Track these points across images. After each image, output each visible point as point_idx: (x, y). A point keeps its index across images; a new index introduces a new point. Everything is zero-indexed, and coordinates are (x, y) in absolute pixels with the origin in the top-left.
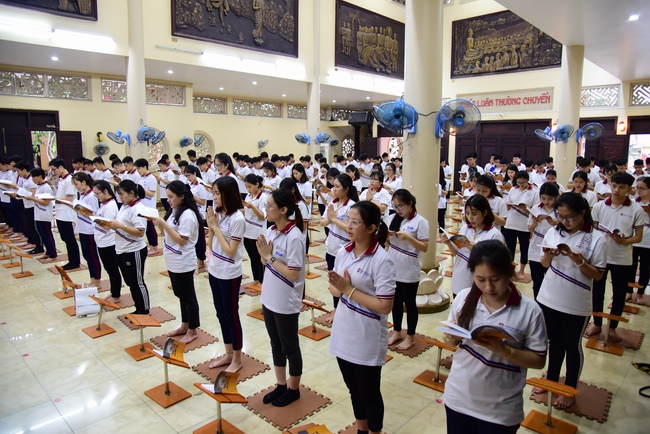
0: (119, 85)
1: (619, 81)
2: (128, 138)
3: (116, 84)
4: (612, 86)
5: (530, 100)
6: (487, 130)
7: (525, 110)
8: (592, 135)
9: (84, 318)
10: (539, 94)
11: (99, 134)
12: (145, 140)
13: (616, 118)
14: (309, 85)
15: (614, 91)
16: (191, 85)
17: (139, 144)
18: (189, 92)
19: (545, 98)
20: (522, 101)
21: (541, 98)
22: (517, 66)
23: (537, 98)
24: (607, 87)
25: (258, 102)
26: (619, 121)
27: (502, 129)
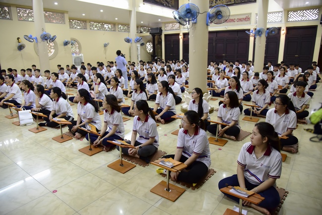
0: (27, 12)
1: (282, 10)
2: (36, 39)
3: (26, 11)
4: (279, 12)
5: (240, 20)
6: (219, 35)
7: (238, 25)
8: (273, 33)
9: (25, 126)
10: (244, 17)
11: (18, 39)
12: (46, 40)
13: (281, 28)
14: (130, 12)
15: (280, 15)
16: (67, 12)
17: (42, 42)
18: (67, 16)
19: (247, 19)
20: (236, 20)
21: (245, 19)
22: (233, 2)
23: (243, 19)
24: (276, 12)
25: (103, 23)
26: (282, 29)
27: (227, 35)
